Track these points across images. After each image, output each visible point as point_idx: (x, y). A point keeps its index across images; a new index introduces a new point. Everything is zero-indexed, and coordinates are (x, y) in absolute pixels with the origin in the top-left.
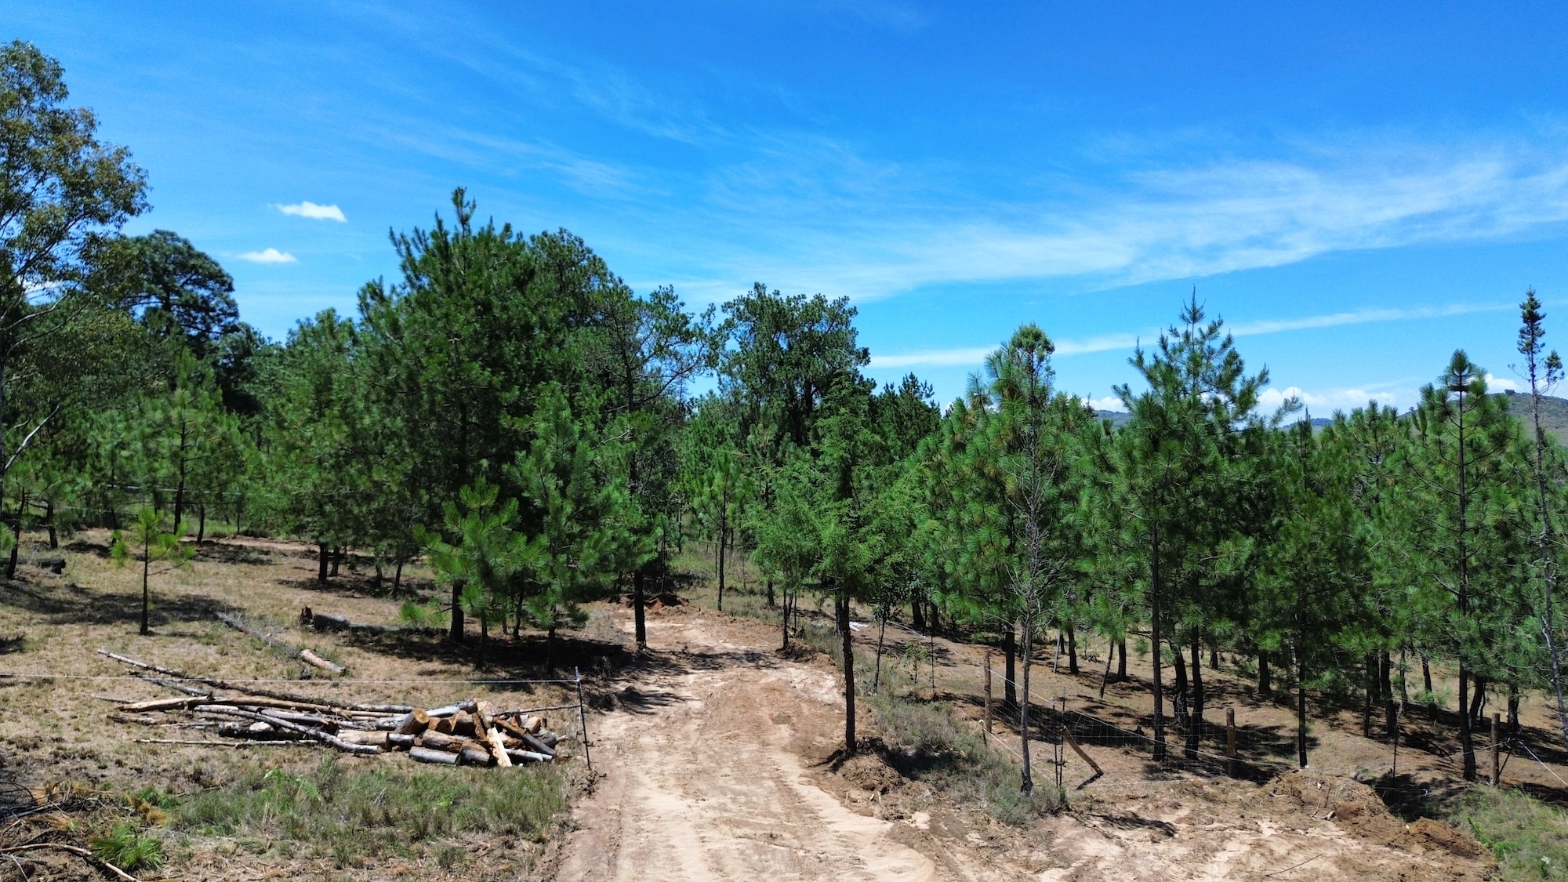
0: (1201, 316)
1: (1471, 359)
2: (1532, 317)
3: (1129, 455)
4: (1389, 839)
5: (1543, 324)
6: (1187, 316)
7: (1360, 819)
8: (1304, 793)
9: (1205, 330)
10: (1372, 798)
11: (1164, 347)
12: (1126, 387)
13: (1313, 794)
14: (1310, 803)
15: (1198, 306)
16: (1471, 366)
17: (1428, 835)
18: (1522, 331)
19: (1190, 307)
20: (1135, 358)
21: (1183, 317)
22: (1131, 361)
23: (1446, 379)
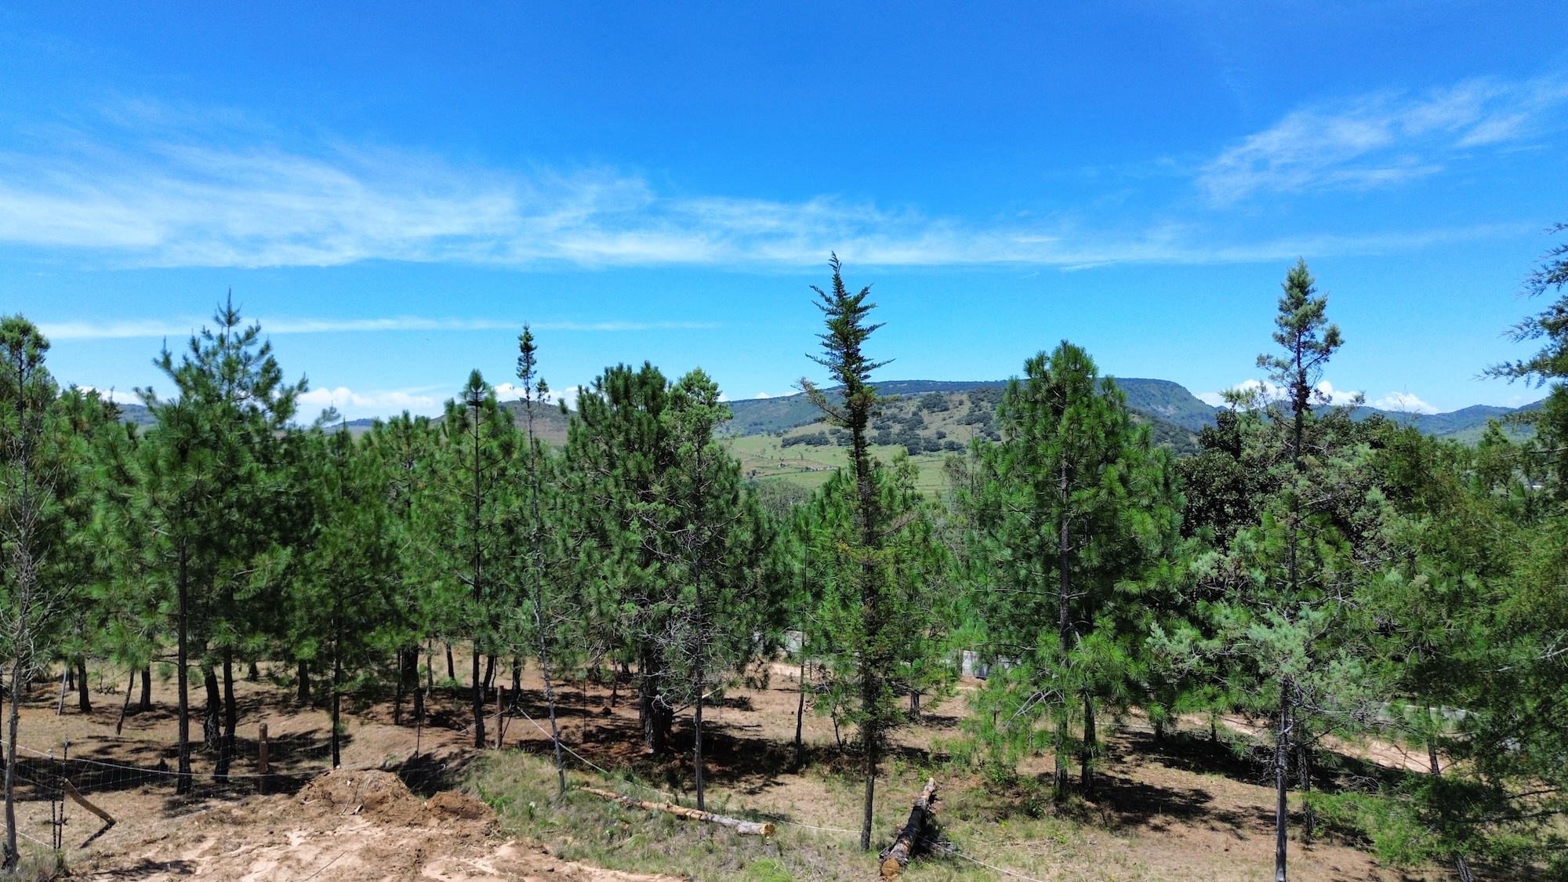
0: (238, 319)
1: (485, 378)
2: (527, 348)
3: (153, 466)
4: (408, 819)
5: (535, 354)
6: (222, 319)
7: (385, 807)
8: (334, 793)
9: (242, 335)
10: (396, 784)
11: (196, 350)
12: (150, 390)
13: (342, 793)
14: (340, 802)
15: (234, 309)
16: (485, 385)
17: (442, 807)
18: (520, 360)
19: (225, 309)
20: (161, 359)
21: (217, 319)
22: (156, 362)
23: (465, 395)
